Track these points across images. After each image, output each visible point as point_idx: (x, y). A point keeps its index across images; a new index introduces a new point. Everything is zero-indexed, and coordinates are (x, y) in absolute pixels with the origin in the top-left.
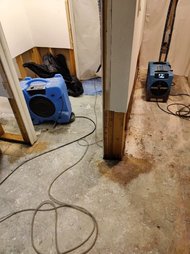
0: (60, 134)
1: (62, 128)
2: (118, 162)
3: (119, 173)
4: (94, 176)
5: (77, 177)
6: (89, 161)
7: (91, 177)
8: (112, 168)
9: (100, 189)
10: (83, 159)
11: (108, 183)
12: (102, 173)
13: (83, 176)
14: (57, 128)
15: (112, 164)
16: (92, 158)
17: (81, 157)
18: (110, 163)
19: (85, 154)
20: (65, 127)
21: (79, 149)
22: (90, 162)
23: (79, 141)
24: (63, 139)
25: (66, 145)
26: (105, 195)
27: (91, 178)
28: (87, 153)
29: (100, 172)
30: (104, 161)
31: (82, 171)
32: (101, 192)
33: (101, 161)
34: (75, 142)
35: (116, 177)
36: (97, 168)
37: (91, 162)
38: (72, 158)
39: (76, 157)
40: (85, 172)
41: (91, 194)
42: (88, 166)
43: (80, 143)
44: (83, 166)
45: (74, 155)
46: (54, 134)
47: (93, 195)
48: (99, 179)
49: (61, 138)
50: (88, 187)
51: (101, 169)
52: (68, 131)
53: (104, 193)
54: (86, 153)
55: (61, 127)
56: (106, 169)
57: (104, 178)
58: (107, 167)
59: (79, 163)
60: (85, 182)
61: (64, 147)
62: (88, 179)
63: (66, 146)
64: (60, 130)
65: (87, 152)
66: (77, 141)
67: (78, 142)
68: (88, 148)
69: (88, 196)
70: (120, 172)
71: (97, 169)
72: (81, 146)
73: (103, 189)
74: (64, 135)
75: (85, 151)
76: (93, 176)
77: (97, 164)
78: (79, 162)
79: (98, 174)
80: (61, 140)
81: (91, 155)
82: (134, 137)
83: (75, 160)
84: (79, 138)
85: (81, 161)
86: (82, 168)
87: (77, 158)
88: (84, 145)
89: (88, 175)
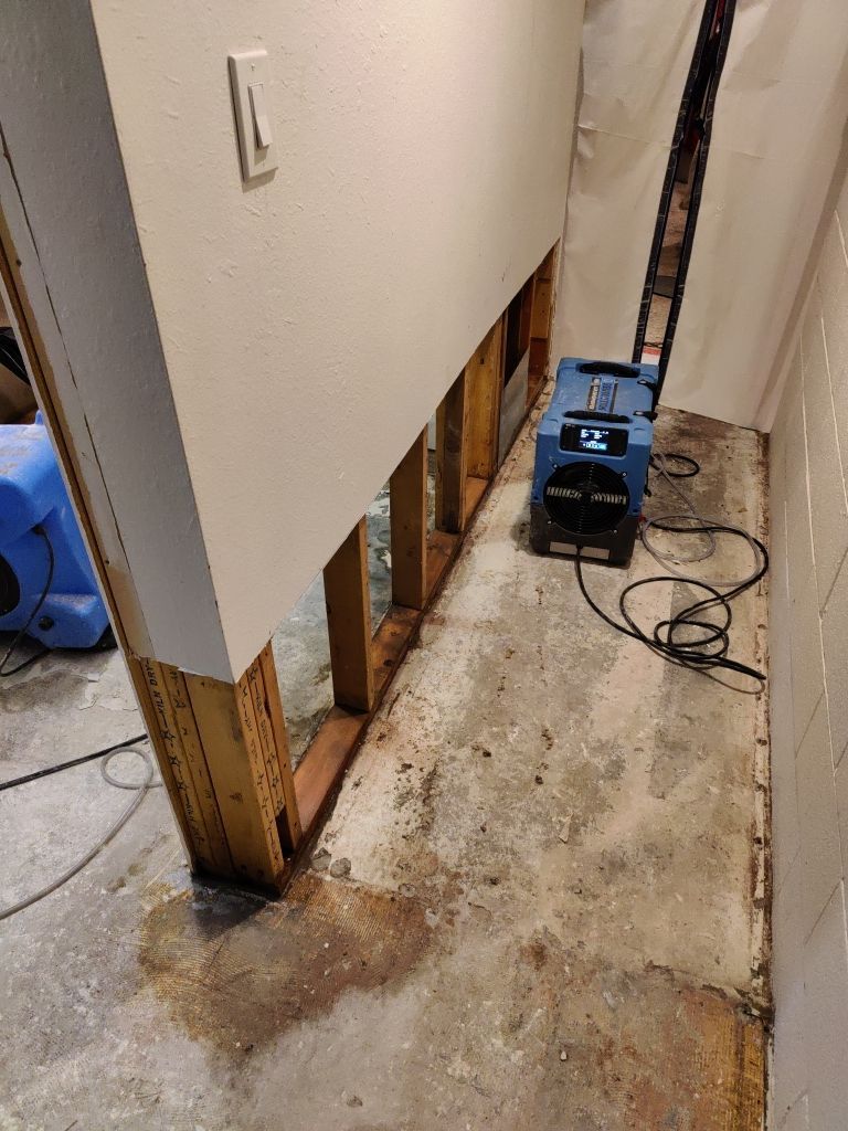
0: (36, 708)
1: (58, 676)
2: (260, 906)
3: (237, 977)
4: (101, 983)
5: (10, 981)
6: (115, 884)
7: (84, 993)
8: (215, 944)
9: (98, 1072)
10: (87, 871)
11: (157, 1039)
12: (152, 964)
13: (44, 976)
14: (36, 671)
15: (227, 911)
16: (133, 870)
17: (80, 857)
18: (217, 909)
19: (107, 842)
20: (75, 669)
21: (92, 806)
22: (114, 890)
23: (114, 759)
24: (37, 741)
25: (36, 776)
26: (108, 1118)
27: (80, 1000)
28: (121, 838)
29: (143, 960)
30: (190, 893)
31: (51, 947)
32: (93, 1098)
33: (174, 893)
34: (91, 762)
35: (214, 1003)
36: (137, 932)
37: (124, 891)
38: (32, 861)
39: (58, 853)
40: (61, 952)
41: (40, 1104)
42: (95, 915)
43: (110, 772)
44: (67, 917)
45: (50, 843)
46: (5, 708)
47: (45, 1107)
48: (118, 1010)
49: (31, 734)
50: (41, 1054)
51: (153, 939)
52: (81, 694)
53: (110, 1105)
54: (119, 835)
55: (58, 666)
56: (180, 947)
57: (148, 1005)
58: (191, 929)
59: (56, 894)
60: (36, 1019)
61: (21, 787)
62: (60, 999)
63: (33, 783)
64: (45, 683)
65: (128, 827)
66: (101, 758)
67: (105, 763)
68: (138, 804)
69: (17, 1114)
70: (247, 968)
71: (132, 940)
72: (113, 789)
73: (113, 1073)
74: (53, 717)
75: (118, 817)
76: (94, 983)
77: (148, 908)
78: (58, 886)
79: (126, 977)
80: (25, 745)
81: (141, 847)
82: (400, 753)
83: (44, 869)
84: (121, 741)
85: (69, 882)
86: (60, 926)
87: (57, 864)
88: (128, 781)
89: (70, 972)
